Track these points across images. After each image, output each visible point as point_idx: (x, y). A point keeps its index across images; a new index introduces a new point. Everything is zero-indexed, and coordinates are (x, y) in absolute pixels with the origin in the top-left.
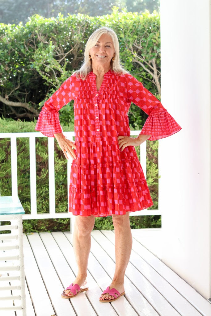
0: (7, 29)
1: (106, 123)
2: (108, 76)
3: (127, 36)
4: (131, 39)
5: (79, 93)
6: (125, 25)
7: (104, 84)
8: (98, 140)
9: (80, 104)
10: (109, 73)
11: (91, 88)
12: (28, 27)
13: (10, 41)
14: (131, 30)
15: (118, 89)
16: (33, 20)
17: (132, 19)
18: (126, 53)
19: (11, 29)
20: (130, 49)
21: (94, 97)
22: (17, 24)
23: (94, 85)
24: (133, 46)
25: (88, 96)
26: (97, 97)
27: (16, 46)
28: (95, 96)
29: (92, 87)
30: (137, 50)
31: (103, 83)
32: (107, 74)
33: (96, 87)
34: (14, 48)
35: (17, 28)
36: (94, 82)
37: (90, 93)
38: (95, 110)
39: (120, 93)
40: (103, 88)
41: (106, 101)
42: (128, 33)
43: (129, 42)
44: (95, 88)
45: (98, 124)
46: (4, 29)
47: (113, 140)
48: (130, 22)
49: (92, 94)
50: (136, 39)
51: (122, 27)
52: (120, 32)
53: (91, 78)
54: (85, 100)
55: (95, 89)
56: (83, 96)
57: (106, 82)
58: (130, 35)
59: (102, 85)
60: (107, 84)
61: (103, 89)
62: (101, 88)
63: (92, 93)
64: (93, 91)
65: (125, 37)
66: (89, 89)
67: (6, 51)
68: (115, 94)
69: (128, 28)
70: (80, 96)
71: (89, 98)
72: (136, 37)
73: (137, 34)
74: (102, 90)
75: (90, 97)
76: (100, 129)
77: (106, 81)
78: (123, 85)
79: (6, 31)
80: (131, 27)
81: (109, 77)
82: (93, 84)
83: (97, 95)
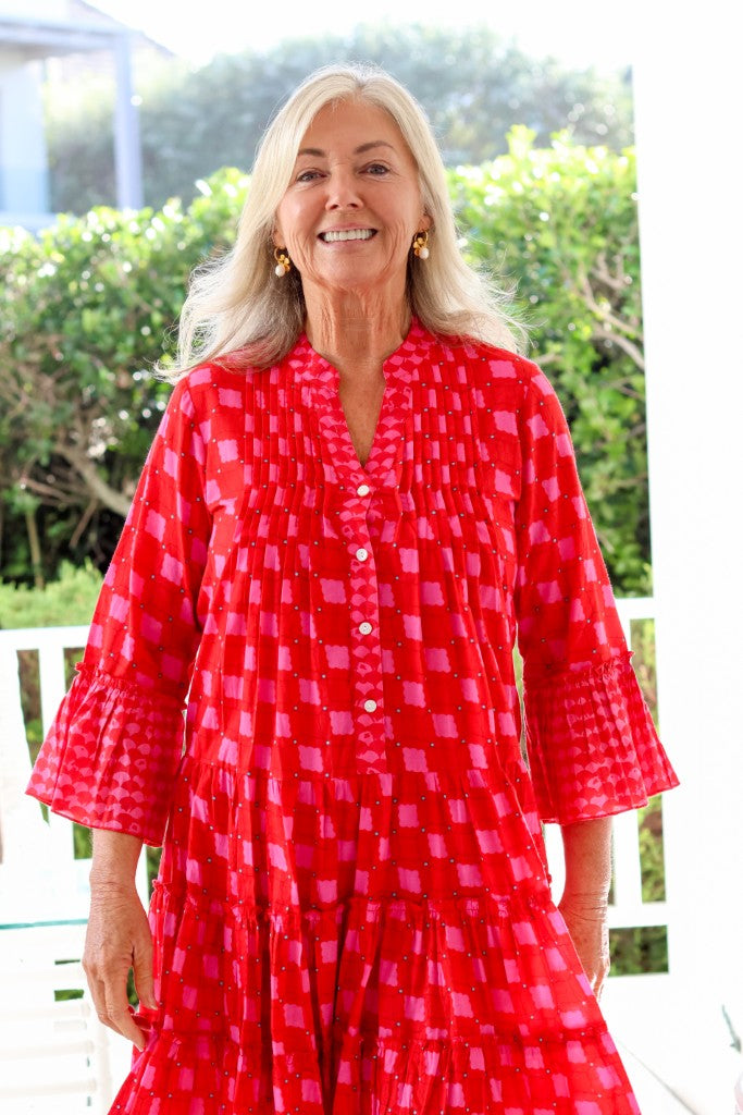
0: (119, 228)
1: (425, 665)
2: (409, 367)
3: (565, 242)
4: (579, 253)
5: (247, 478)
6: (561, 199)
7: (392, 421)
8: (369, 765)
9: (262, 544)
10: (409, 354)
11: (321, 443)
12: (201, 221)
13: (131, 275)
14: (581, 215)
15: (484, 453)
16: (216, 191)
17: (583, 175)
18: (568, 305)
19: (134, 228)
20: (582, 292)
21: (350, 504)
22: (157, 210)
23: (332, 428)
24: (591, 277)
25: (309, 498)
26: (367, 503)
27: (155, 294)
28: (351, 497)
29: (325, 441)
30: (609, 292)
31: (384, 414)
32: (397, 360)
33: (345, 436)
34: (149, 302)
35: (157, 221)
36: (329, 409)
37: (315, 475)
38: (357, 583)
39: (498, 472)
40: (387, 442)
41: (425, 529)
42: (571, 230)
43: (574, 263)
44: (343, 442)
45: (369, 669)
46: (109, 232)
47: (475, 764)
48: (576, 187)
49: (330, 484)
50: (599, 250)
51: (545, 205)
52: (540, 226)
53: (308, 384)
54: (292, 518)
55: (345, 448)
56: (278, 499)
57: (404, 406)
58: (580, 236)
59: (381, 429)
60: (408, 415)
61: (391, 449)
62: (376, 443)
63: (329, 475)
64: (337, 463)
65: (559, 245)
66: (309, 448)
67: (116, 314)
68: (473, 483)
69: (567, 210)
70: (254, 493)
71: (319, 509)
72: (600, 242)
73: (605, 232)
74: (388, 455)
75: (320, 501)
76: (381, 702)
77: (399, 399)
78: (505, 421)
79: (116, 237)
80: (579, 207)
81: (416, 375)
82: (329, 421)
83: (364, 490)
